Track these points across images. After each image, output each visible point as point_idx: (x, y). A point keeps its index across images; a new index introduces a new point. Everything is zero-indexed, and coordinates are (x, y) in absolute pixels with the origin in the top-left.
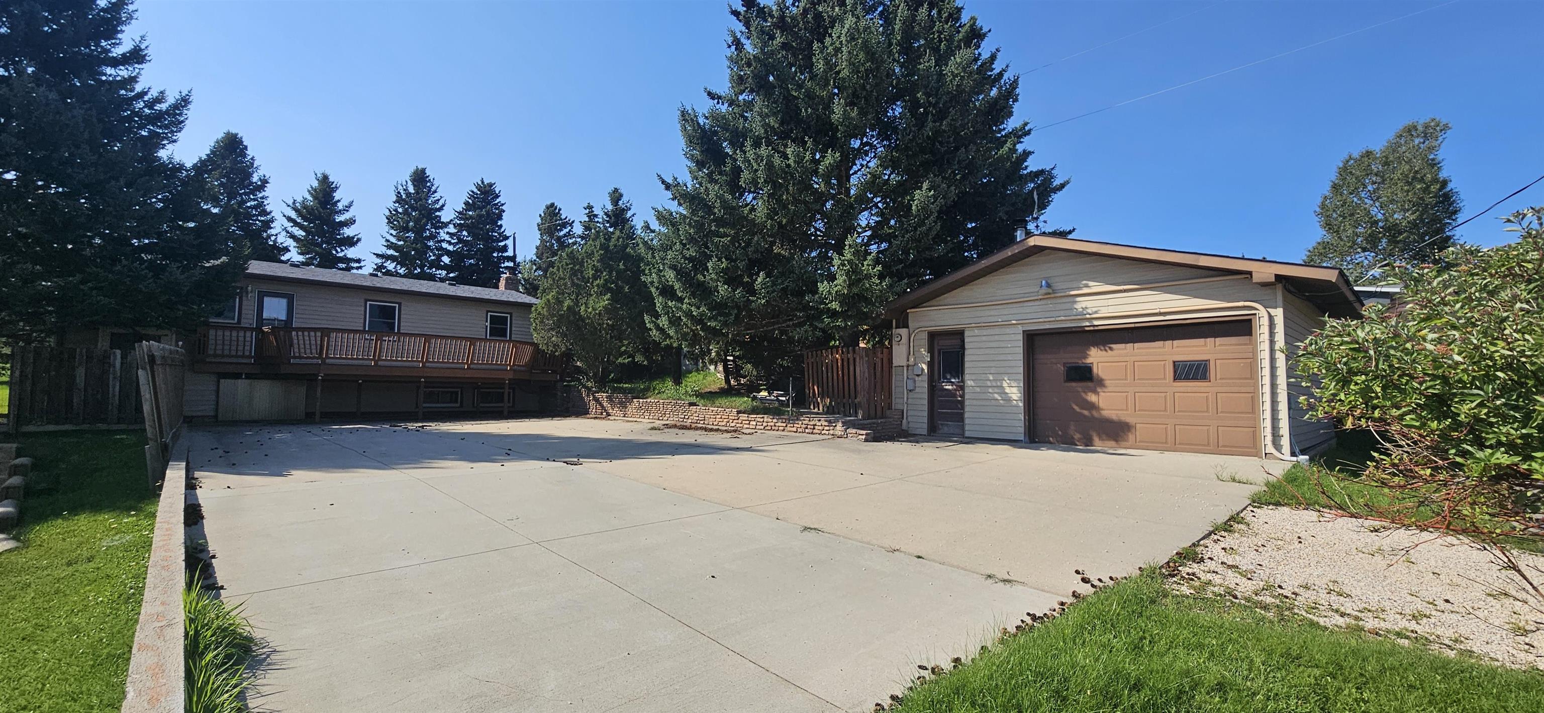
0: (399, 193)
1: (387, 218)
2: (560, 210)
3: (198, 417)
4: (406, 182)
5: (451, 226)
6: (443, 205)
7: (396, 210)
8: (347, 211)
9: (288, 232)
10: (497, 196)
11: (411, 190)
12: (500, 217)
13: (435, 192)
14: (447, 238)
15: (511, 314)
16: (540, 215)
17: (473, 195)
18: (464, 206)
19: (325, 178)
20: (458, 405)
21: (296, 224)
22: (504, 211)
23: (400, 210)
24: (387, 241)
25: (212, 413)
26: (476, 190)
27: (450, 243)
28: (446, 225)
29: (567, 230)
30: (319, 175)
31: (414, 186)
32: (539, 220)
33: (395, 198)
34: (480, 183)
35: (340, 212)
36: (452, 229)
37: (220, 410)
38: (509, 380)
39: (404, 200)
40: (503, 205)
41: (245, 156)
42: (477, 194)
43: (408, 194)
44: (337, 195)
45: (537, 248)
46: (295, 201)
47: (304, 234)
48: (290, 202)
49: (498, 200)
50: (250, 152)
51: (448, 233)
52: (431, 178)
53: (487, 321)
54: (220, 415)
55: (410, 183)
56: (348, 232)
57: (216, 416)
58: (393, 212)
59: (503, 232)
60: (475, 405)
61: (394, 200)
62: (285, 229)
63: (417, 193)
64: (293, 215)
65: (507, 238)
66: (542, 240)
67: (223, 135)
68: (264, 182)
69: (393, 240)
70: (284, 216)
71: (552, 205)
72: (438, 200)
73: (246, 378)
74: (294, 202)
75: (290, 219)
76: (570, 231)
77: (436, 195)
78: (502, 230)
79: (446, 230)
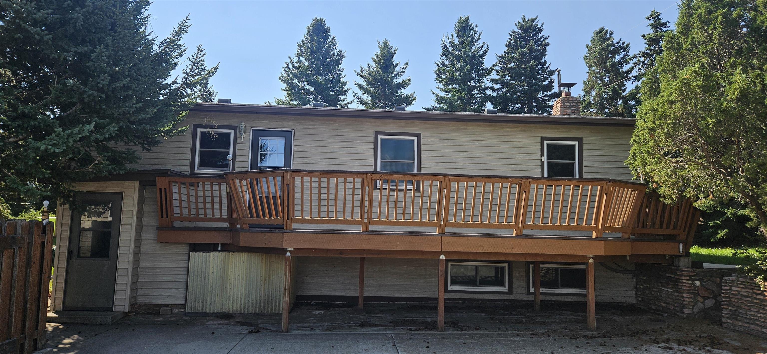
0: (445, 46)
1: (436, 74)
2: (612, 33)
3: (167, 305)
4: (452, 35)
5: (494, 72)
6: (486, 52)
7: (443, 64)
8: (404, 72)
9: (358, 98)
10: (540, 30)
11: (456, 41)
12: (543, 53)
13: (478, 39)
14: (490, 84)
15: (580, 140)
16: (587, 46)
17: (515, 36)
18: (506, 49)
19: (386, 44)
20: (505, 289)
21: (366, 92)
22: (548, 44)
23: (447, 63)
24: (437, 95)
25: (182, 301)
26: (517, 30)
27: (492, 89)
28: (489, 71)
29: (622, 55)
30: (381, 43)
31: (459, 36)
32: (585, 51)
33: (441, 52)
34: (521, 21)
35: (398, 75)
36: (495, 76)
37: (189, 297)
38: (595, 258)
39: (449, 53)
40: (546, 38)
41: (327, 37)
42: (518, 34)
43: (454, 47)
44: (395, 60)
45: (585, 83)
46: (362, 68)
47: (370, 98)
48: (359, 71)
49: (541, 35)
50: (332, 34)
51: (492, 80)
52: (474, 26)
53: (543, 155)
54: (189, 304)
55: (455, 35)
56: (405, 92)
57: (184, 306)
58: (441, 66)
59: (547, 68)
60: (532, 290)
61: (441, 54)
62: (356, 96)
63: (462, 43)
64: (364, 83)
65: (552, 73)
66: (590, 73)
67: (312, 22)
68: (341, 56)
69: (443, 94)
70: (356, 84)
71: (601, 30)
72: (481, 47)
73: (222, 251)
74: (362, 71)
75: (361, 87)
76: (625, 55)
77: (479, 42)
78: (547, 65)
79: (489, 77)
